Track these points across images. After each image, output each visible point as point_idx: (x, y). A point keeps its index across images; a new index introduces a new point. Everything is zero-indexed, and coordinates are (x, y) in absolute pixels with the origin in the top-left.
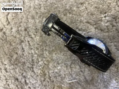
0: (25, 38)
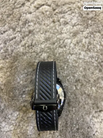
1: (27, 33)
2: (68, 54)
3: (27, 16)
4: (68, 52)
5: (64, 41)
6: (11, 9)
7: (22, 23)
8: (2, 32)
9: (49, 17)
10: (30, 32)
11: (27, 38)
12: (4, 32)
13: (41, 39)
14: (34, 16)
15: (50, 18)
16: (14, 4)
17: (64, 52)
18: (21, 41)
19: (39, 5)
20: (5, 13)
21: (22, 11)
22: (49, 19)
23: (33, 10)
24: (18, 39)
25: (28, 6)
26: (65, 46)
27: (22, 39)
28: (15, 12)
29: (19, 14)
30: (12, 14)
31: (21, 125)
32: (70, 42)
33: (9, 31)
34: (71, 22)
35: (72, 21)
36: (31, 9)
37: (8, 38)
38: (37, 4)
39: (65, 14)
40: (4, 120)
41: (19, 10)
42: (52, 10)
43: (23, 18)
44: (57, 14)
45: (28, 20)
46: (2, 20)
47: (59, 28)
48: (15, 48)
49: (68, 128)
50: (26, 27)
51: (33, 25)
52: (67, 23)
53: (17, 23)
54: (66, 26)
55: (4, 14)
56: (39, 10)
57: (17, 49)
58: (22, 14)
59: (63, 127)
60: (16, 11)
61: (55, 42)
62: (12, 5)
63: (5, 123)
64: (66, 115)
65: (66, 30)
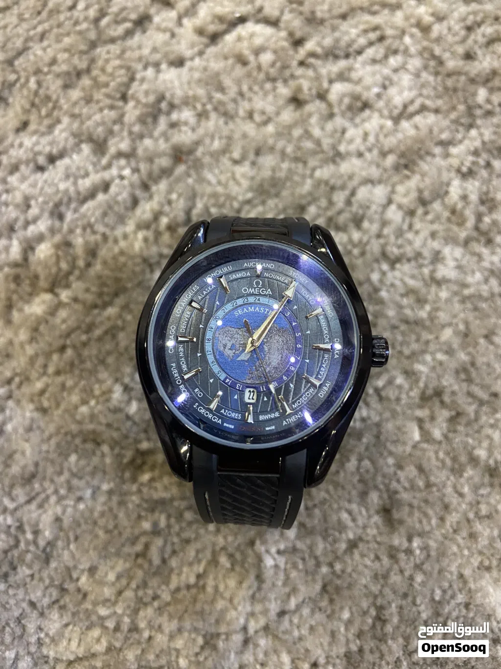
0: (123, 162)
1: (165, 162)
2: (377, 261)
3: (162, 76)
4: (375, 247)
5: (353, 193)
6: (83, 47)
7: (137, 112)
8: (41, 160)
9: (274, 80)
10: (179, 155)
11: (163, 186)
12: (52, 159)
13: (234, 189)
14: (197, 75)
15: (279, 84)
16: (97, 20)
17: (356, 251)
18: (135, 202)
19: (221, 19)
20: (55, 68)
21: (137, 54)
22: (275, 89)
23: (192, 46)
24: (120, 192)
25: (164, 31)
26: (358, 222)
27: (138, 193)
28: (100, 63)
29: (123, 72)
30: (88, 70)
31: (142, 625)
32: (384, 201)
33: (75, 156)
34: (384, 97)
35: (392, 91)
36: (179, 43)
37: (72, 189)
38: (209, 19)
39: (355, 58)
40: (57, 601)
41: (123, 52)
42: (285, 44)
43: (145, 86)
44: (312, 60)
45: (168, 95)
46: (37, 101)
47: (323, 129)
48: (105, 237)
49: (390, 642)
50: (156, 134)
51: (192, 120)
52: (366, 105)
53: (113, 114)
54: (358, 120)
55: (46, 69)
56: (220, 46)
57: (116, 241)
58: (139, 67)
59: (360, 635)
60: (106, 57)
61: (304, 202)
62: (84, 26)
63: (62, 616)
64: (376, 577)
65: (359, 141)
